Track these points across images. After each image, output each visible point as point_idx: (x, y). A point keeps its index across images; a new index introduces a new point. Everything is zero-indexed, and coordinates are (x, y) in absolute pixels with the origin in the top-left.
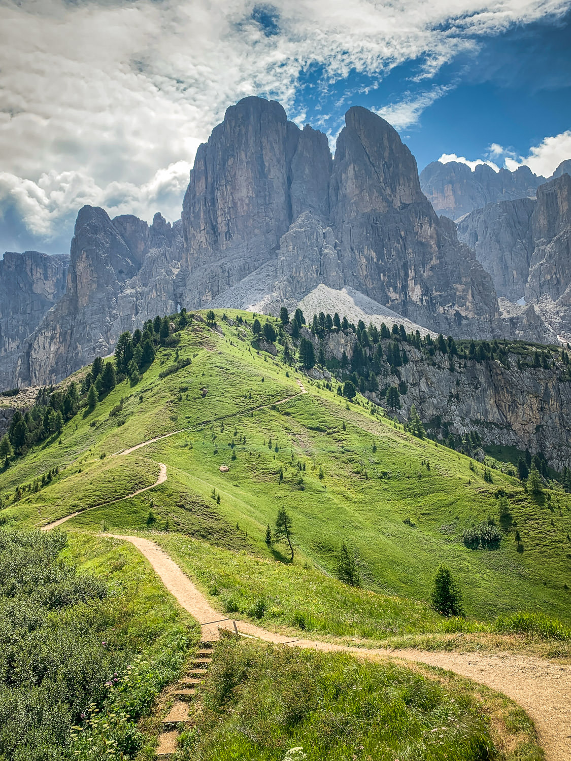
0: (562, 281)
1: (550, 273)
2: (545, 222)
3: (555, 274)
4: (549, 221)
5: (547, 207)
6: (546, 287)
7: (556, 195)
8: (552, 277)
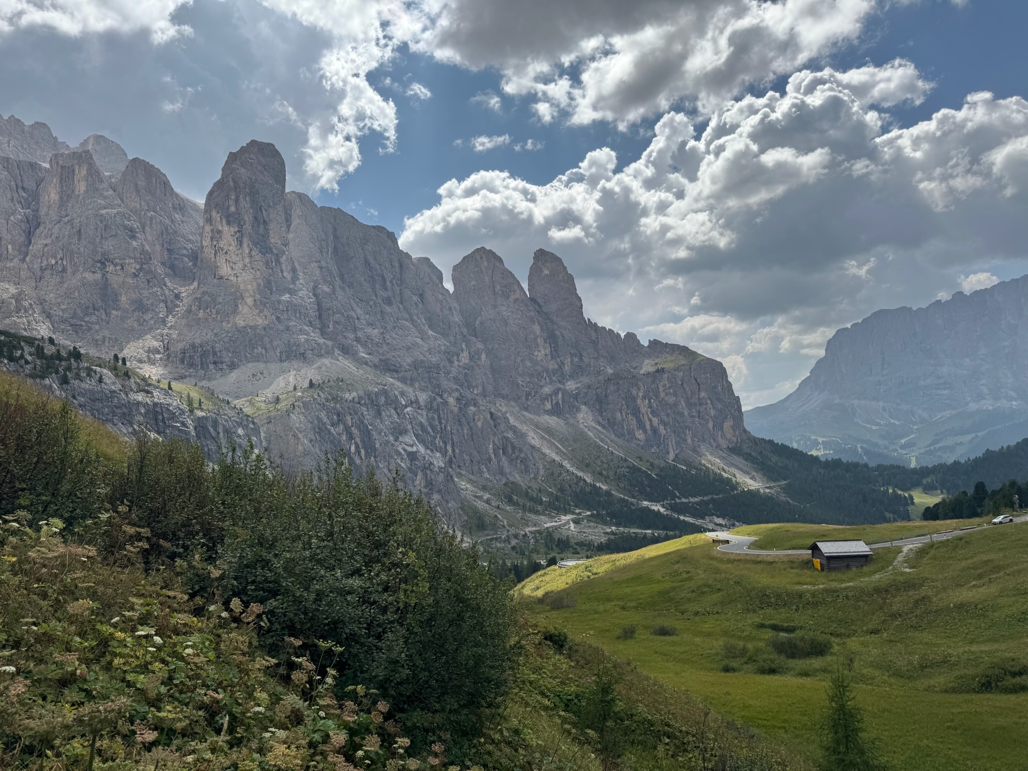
0: (69, 270)
1: (55, 258)
2: (57, 197)
3: (62, 259)
4: (61, 198)
5: (61, 182)
6: (48, 272)
7: (73, 171)
8: (57, 262)
